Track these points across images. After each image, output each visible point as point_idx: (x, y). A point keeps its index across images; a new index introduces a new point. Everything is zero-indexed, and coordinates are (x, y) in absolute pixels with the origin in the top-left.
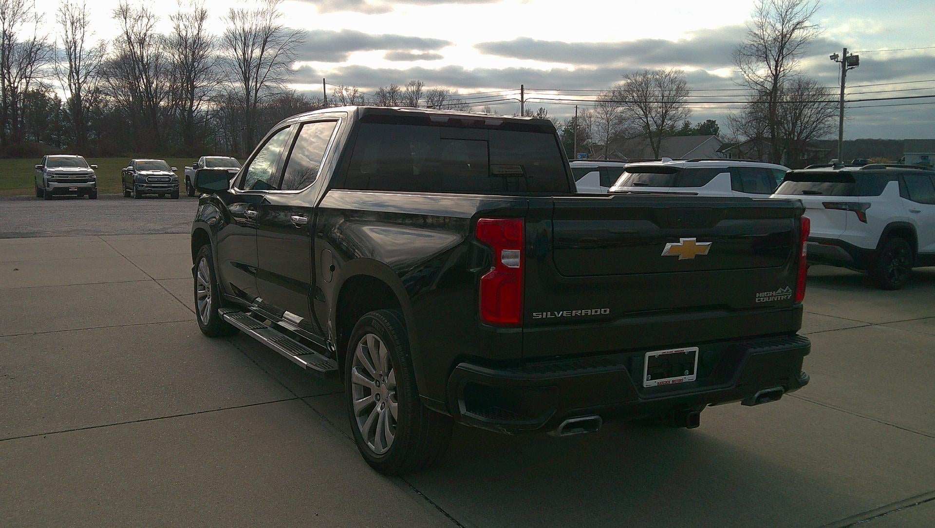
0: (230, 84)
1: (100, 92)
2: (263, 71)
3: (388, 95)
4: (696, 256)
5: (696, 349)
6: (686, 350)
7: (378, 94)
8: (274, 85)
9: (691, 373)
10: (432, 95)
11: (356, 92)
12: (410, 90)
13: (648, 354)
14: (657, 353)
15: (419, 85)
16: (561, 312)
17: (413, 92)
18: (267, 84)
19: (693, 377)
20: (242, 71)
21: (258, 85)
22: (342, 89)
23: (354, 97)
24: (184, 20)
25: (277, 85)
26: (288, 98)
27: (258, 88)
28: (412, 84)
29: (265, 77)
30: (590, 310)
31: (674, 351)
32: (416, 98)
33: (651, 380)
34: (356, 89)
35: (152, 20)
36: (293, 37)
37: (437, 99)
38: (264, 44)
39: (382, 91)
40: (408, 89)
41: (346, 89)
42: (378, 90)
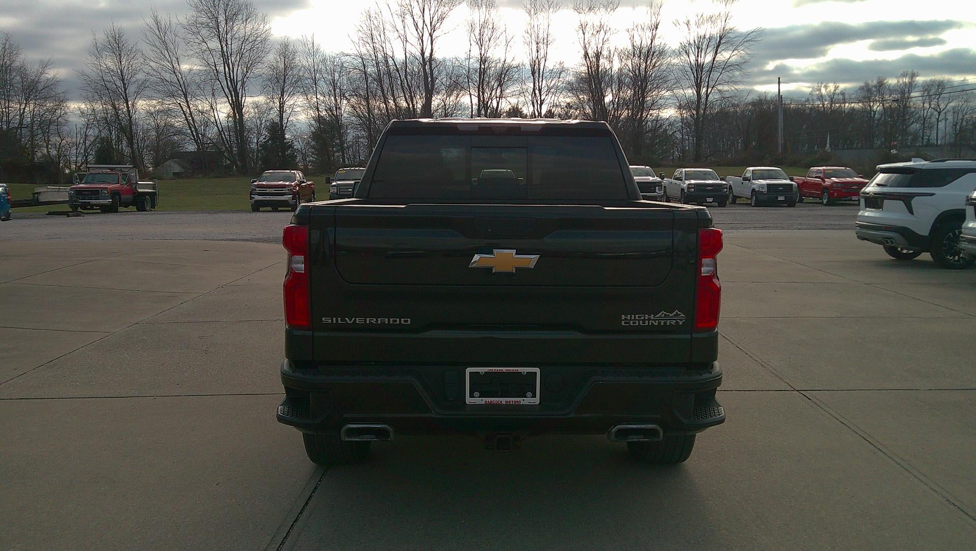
0: (681, 91)
1: (571, 107)
2: (715, 75)
3: (874, 89)
4: (517, 269)
5: (537, 370)
6: (524, 370)
7: (862, 88)
8: (726, 88)
9: (534, 396)
10: (928, 86)
11: (836, 88)
12: (901, 82)
13: (469, 370)
14: (482, 370)
15: (913, 75)
16: (353, 319)
17: (905, 84)
18: (720, 87)
19: (537, 400)
20: (694, 76)
21: (709, 90)
22: (821, 86)
23: (834, 94)
24: (639, 30)
25: (729, 88)
26: (761, 100)
27: (709, 92)
28: (904, 75)
29: (717, 81)
30: (387, 319)
31: (504, 369)
32: (909, 91)
33: (479, 397)
34: (837, 85)
35: (608, 34)
36: (749, 36)
37: (936, 90)
38: (718, 47)
39: (867, 85)
40: (898, 82)
41: (826, 87)
42: (862, 84)
